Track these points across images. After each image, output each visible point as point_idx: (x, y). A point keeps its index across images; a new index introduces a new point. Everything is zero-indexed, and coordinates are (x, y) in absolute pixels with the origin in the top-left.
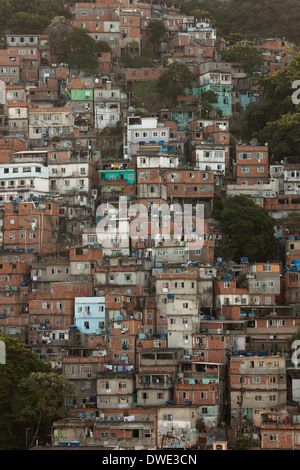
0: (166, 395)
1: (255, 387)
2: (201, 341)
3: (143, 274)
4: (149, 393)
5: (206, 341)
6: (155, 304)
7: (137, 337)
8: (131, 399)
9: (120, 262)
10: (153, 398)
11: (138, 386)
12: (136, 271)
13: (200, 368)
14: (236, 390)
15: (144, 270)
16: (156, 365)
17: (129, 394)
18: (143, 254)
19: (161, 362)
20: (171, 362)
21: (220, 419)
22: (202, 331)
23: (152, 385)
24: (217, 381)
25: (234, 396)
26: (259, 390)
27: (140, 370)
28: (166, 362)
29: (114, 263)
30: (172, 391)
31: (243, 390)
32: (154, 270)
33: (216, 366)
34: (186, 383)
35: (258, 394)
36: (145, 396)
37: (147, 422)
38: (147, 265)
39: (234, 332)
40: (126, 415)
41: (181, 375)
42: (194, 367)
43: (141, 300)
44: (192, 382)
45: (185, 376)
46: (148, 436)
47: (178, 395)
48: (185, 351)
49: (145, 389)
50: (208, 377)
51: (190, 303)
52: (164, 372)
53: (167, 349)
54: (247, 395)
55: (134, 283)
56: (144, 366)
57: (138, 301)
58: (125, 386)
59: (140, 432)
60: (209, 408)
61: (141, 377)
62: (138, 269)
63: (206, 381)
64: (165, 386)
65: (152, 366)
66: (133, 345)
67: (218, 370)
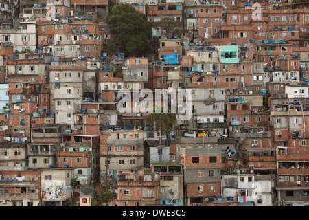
0: (51, 161)
1: (119, 154)
2: (81, 118)
3: (43, 66)
4: (38, 158)
5: (85, 119)
6: (49, 89)
7: (32, 115)
8: (24, 164)
9: (27, 56)
10: (40, 163)
11: (29, 153)
12: (38, 64)
13: (78, 139)
14: (104, 156)
15: (44, 63)
16: (44, 138)
17: (22, 160)
18: (46, 50)
19: (48, 135)
20: (55, 135)
21: (91, 179)
22: (82, 111)
23: (40, 153)
24: (91, 149)
25: (103, 160)
26: (122, 156)
27: (32, 141)
28: (52, 135)
29: (22, 57)
30: (55, 157)
31: (109, 156)
32: (52, 63)
33: (90, 138)
34: (67, 151)
35: (121, 159)
36: (34, 161)
37: (33, 181)
38: (47, 59)
39: (108, 111)
40: (19, 176)
41: (63, 145)
42: (73, 139)
43: (37, 86)
44: (71, 150)
45: (66, 146)
46: (33, 192)
47: (60, 160)
48: (68, 126)
49: (34, 156)
50: (83, 146)
51: (72, 89)
52: (50, 142)
53: (55, 125)
54: (113, 160)
55: (37, 73)
56: (35, 138)
57: (35, 87)
58: (19, 153)
59: (27, 189)
60: (83, 169)
61: (32, 147)
62: (40, 62)
63: (82, 149)
64: (50, 153)
65: (41, 138)
66: (28, 121)
67: (91, 141)
